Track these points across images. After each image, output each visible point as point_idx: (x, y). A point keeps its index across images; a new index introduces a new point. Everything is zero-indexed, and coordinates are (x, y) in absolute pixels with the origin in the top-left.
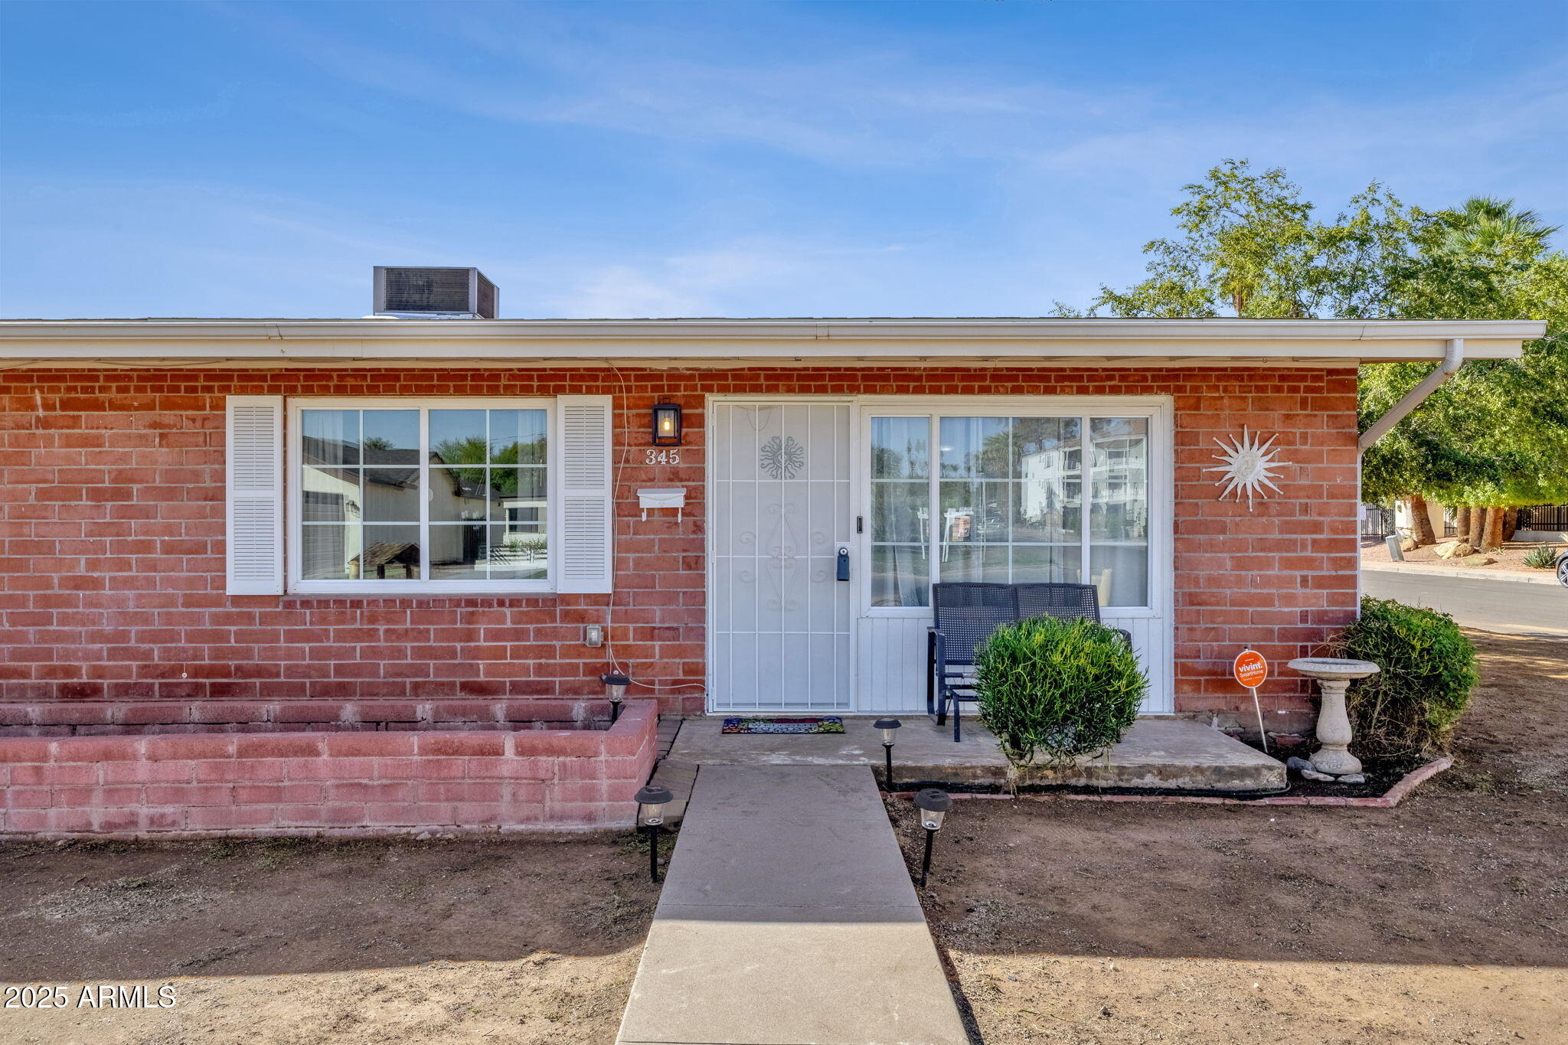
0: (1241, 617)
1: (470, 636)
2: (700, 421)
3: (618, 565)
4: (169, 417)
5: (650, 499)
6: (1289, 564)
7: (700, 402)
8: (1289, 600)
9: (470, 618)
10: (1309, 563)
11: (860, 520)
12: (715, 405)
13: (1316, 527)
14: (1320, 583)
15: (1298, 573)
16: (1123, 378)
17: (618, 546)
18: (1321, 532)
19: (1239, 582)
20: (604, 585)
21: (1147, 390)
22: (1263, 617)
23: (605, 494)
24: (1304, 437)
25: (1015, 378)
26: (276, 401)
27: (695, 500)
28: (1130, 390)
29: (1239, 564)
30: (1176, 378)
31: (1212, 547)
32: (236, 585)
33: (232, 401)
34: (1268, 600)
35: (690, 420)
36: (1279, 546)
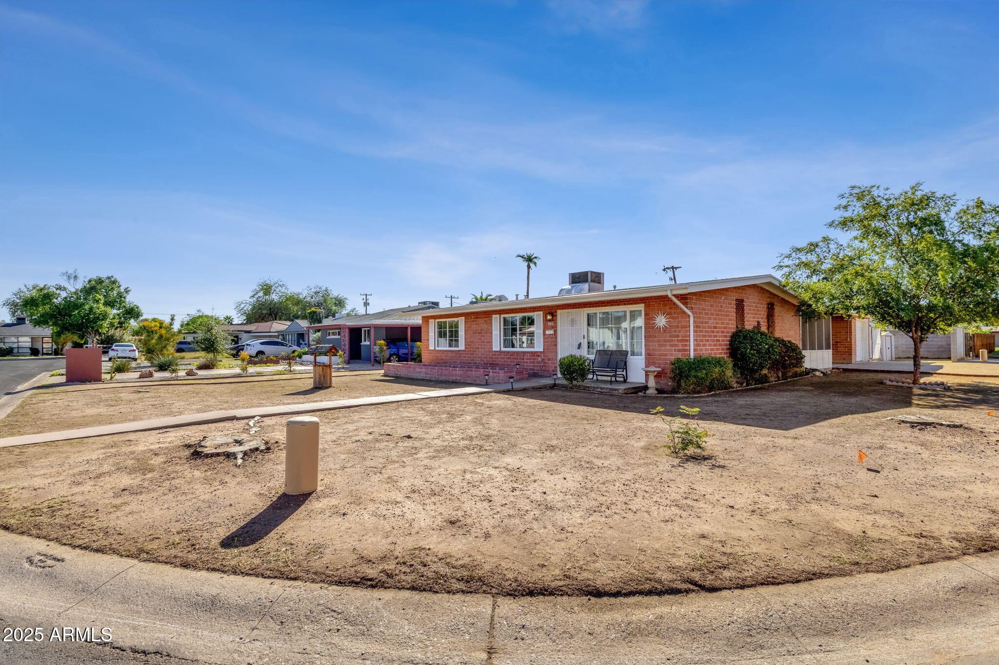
0: (660, 359)
1: (523, 359)
2: (556, 316)
3: (544, 345)
4: (487, 319)
5: (548, 332)
6: (671, 346)
7: (556, 312)
8: (671, 355)
9: (523, 356)
10: (676, 346)
11: (584, 336)
12: (559, 312)
13: (678, 336)
14: (679, 350)
15: (674, 348)
16: (633, 301)
17: (544, 342)
18: (679, 337)
19: (660, 350)
20: (542, 350)
21: (638, 303)
22: (666, 360)
23: (542, 331)
24: (675, 313)
25: (611, 303)
26: (498, 316)
27: (555, 331)
28: (635, 304)
29: (660, 346)
30: (644, 300)
31: (653, 341)
32: (494, 350)
33: (494, 316)
34: (666, 355)
35: (554, 315)
36: (669, 341)
